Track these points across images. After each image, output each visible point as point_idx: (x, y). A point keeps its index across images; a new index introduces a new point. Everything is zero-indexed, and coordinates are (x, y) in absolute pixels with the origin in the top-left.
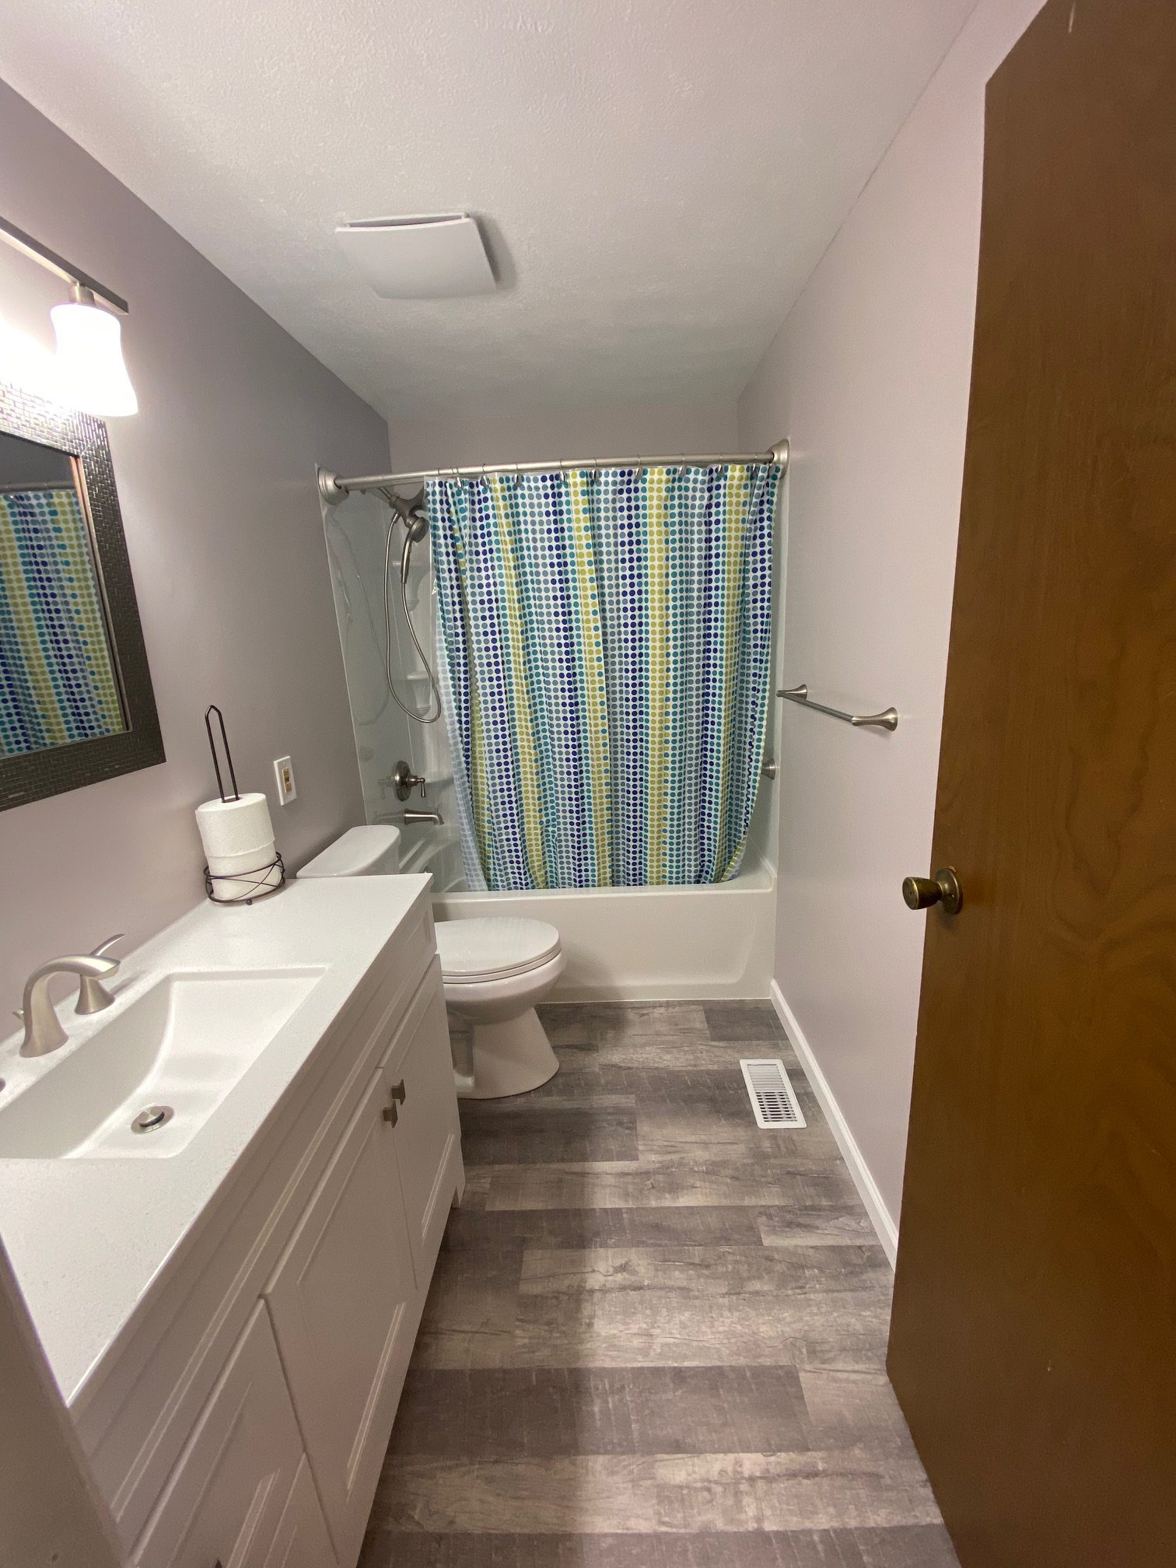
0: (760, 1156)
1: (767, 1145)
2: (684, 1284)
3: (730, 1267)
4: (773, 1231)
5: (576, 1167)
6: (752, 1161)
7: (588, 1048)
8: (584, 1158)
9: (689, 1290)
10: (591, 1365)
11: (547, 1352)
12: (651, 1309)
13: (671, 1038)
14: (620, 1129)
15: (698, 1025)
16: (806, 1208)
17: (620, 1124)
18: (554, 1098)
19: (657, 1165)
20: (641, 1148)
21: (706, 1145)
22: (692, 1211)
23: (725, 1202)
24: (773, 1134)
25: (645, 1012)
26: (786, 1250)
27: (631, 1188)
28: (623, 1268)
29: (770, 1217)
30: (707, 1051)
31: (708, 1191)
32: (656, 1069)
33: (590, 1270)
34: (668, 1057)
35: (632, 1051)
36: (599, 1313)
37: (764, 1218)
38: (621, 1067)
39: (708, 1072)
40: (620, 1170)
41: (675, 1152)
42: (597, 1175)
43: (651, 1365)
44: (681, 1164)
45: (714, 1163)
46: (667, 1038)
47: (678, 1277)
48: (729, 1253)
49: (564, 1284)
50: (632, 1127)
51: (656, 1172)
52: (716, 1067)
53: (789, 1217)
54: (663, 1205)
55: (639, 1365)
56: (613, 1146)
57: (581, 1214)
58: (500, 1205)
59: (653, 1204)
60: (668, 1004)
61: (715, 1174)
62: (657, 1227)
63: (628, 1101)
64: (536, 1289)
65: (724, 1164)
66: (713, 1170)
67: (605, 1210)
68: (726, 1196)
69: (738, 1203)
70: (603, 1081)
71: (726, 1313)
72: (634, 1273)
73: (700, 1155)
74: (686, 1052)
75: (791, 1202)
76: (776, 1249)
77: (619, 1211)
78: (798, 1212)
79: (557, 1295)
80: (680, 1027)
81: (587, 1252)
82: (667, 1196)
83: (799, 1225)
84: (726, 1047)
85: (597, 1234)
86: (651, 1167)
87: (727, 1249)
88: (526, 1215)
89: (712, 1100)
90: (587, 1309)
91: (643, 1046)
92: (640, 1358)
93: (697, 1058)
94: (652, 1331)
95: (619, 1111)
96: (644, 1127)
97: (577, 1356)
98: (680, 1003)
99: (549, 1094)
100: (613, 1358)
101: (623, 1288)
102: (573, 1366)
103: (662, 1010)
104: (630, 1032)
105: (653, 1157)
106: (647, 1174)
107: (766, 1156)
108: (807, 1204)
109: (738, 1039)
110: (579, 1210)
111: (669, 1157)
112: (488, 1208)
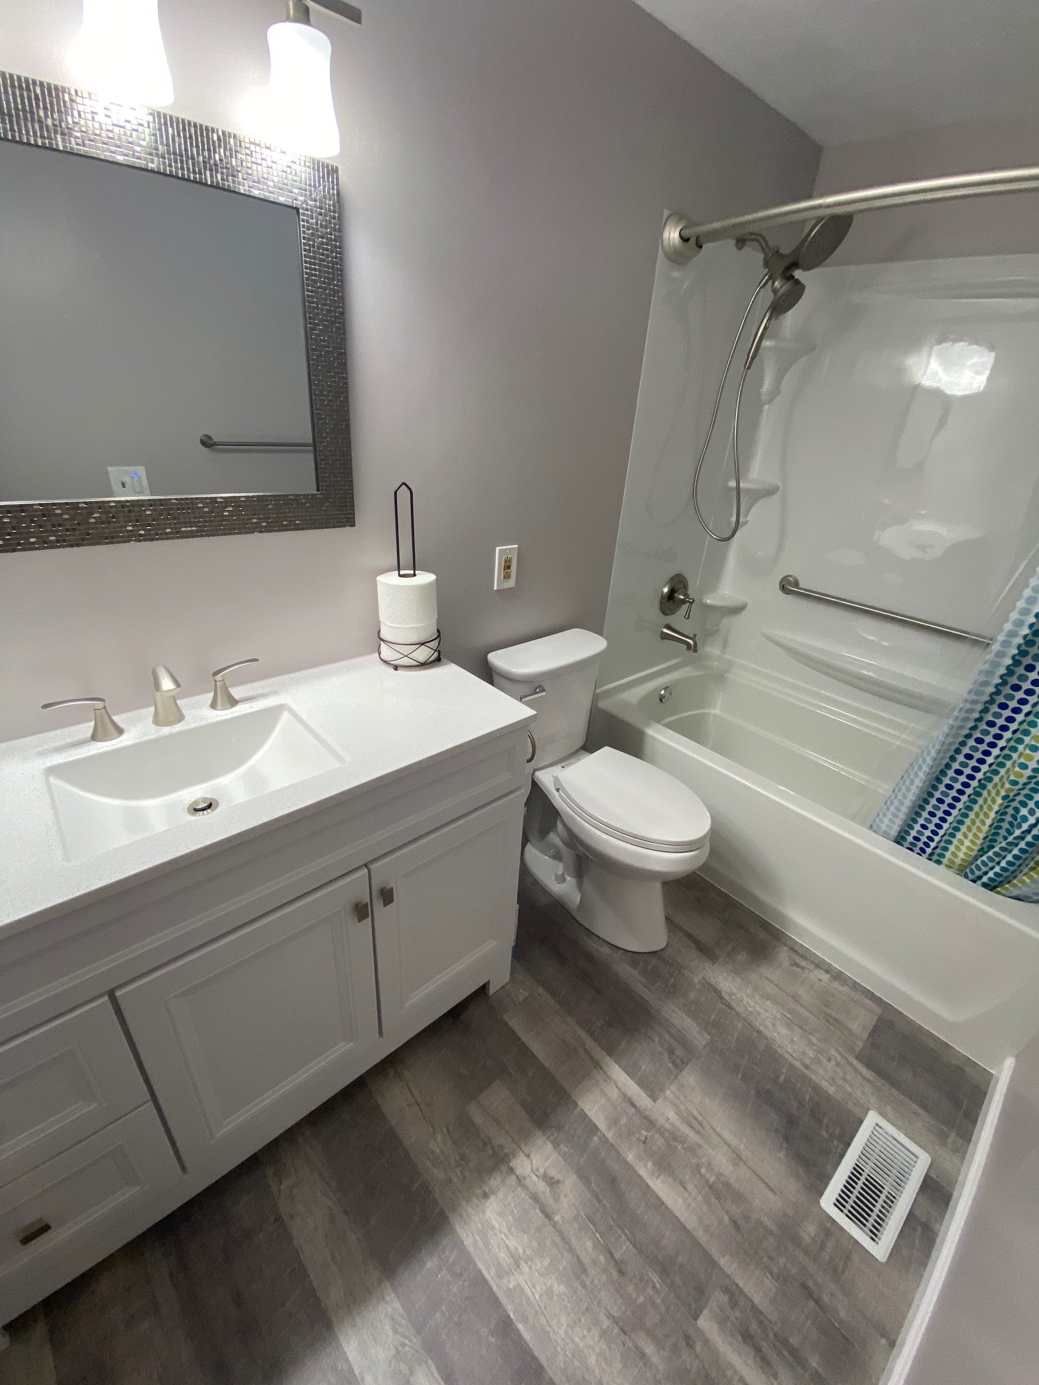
0: (788, 1232)
1: (809, 1230)
2: (586, 1260)
3: (641, 1300)
4: (722, 1321)
5: (598, 1052)
6: (775, 1229)
7: (707, 952)
8: (611, 1051)
9: (585, 1271)
10: (458, 1228)
11: (441, 1176)
12: (539, 1245)
13: (807, 1014)
14: (666, 1056)
15: (855, 1027)
16: (785, 1342)
17: (671, 1052)
18: (635, 973)
19: (668, 1126)
20: (668, 1093)
21: (738, 1158)
22: (660, 1205)
23: (700, 1234)
24: (829, 1227)
25: (803, 963)
26: (715, 1355)
27: (624, 1121)
28: (552, 1183)
29: (734, 1304)
30: (838, 1064)
31: (693, 1205)
32: (759, 1032)
33: (527, 1152)
34: (784, 1031)
35: (749, 991)
36: (500, 1195)
37: (725, 1299)
38: (721, 998)
39: (817, 1089)
40: (629, 1094)
41: (698, 1132)
42: (607, 1077)
43: (495, 1288)
44: (692, 1149)
45: (727, 1185)
46: (802, 1010)
47: (587, 1248)
48: (654, 1287)
49: (499, 1141)
50: (679, 1065)
51: (661, 1131)
52: (831, 1090)
53: (754, 1327)
54: (637, 1168)
55: (487, 1276)
56: (645, 1065)
57: (564, 1098)
58: (515, 1024)
59: (630, 1157)
60: (838, 976)
61: (718, 1198)
62: (613, 1181)
63: (699, 1038)
64: (479, 1120)
65: (739, 1198)
66: (719, 1191)
67: (584, 1116)
68: (707, 1229)
69: (714, 1251)
70: (692, 996)
71: (595, 1333)
72: (556, 1199)
73: (723, 1163)
74: (810, 1043)
75: (774, 1318)
76: (706, 1342)
77: (594, 1129)
78: (771, 1336)
79: (487, 1142)
80: (829, 1011)
81: (539, 1134)
82: (650, 1165)
83: (758, 1350)
84: (868, 1080)
85: (559, 1128)
86: (661, 1121)
87: (656, 1279)
88: (524, 1050)
89: (792, 1121)
90: (495, 1181)
91: (767, 997)
92: (493, 1271)
93: (819, 1062)
94: (522, 1263)
95: (681, 1039)
96: (690, 1077)
97: (454, 1207)
98: (855, 986)
99: (634, 964)
100: (475, 1245)
101: (535, 1198)
102: (447, 1212)
103: (826, 977)
104: (766, 971)
105: (671, 1115)
106: (650, 1123)
107: (796, 1240)
108: (791, 1341)
109: (893, 1083)
110: (565, 1092)
111: (685, 1129)
112: (505, 1017)
